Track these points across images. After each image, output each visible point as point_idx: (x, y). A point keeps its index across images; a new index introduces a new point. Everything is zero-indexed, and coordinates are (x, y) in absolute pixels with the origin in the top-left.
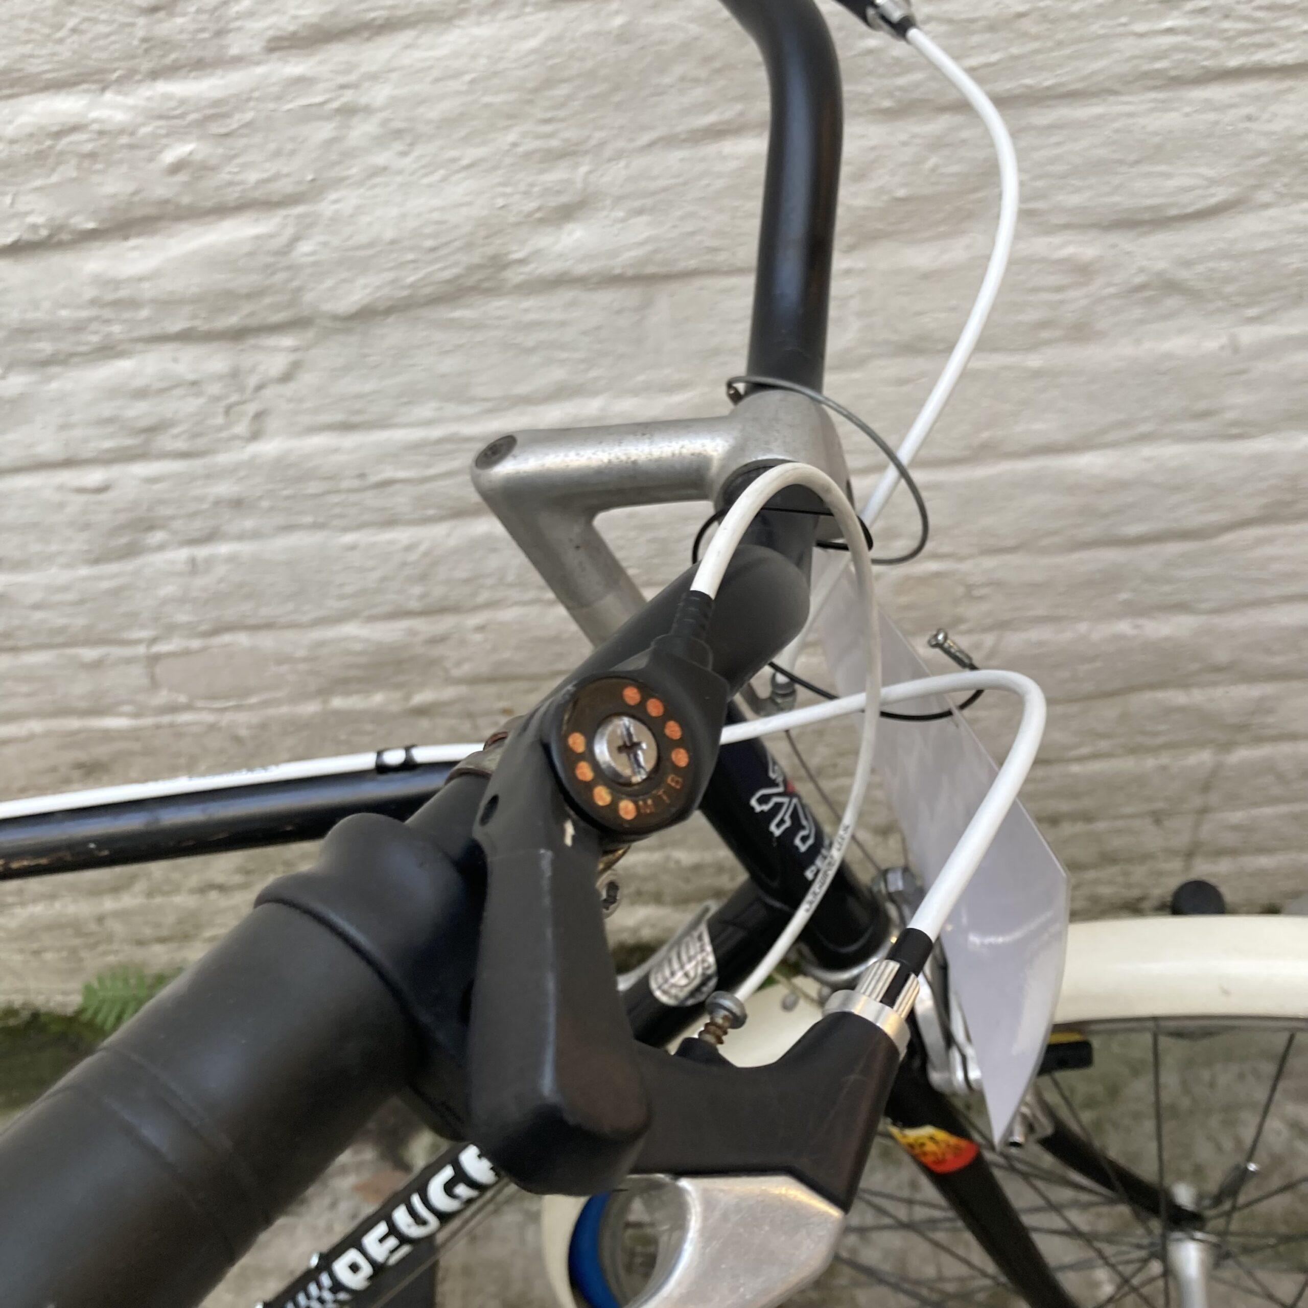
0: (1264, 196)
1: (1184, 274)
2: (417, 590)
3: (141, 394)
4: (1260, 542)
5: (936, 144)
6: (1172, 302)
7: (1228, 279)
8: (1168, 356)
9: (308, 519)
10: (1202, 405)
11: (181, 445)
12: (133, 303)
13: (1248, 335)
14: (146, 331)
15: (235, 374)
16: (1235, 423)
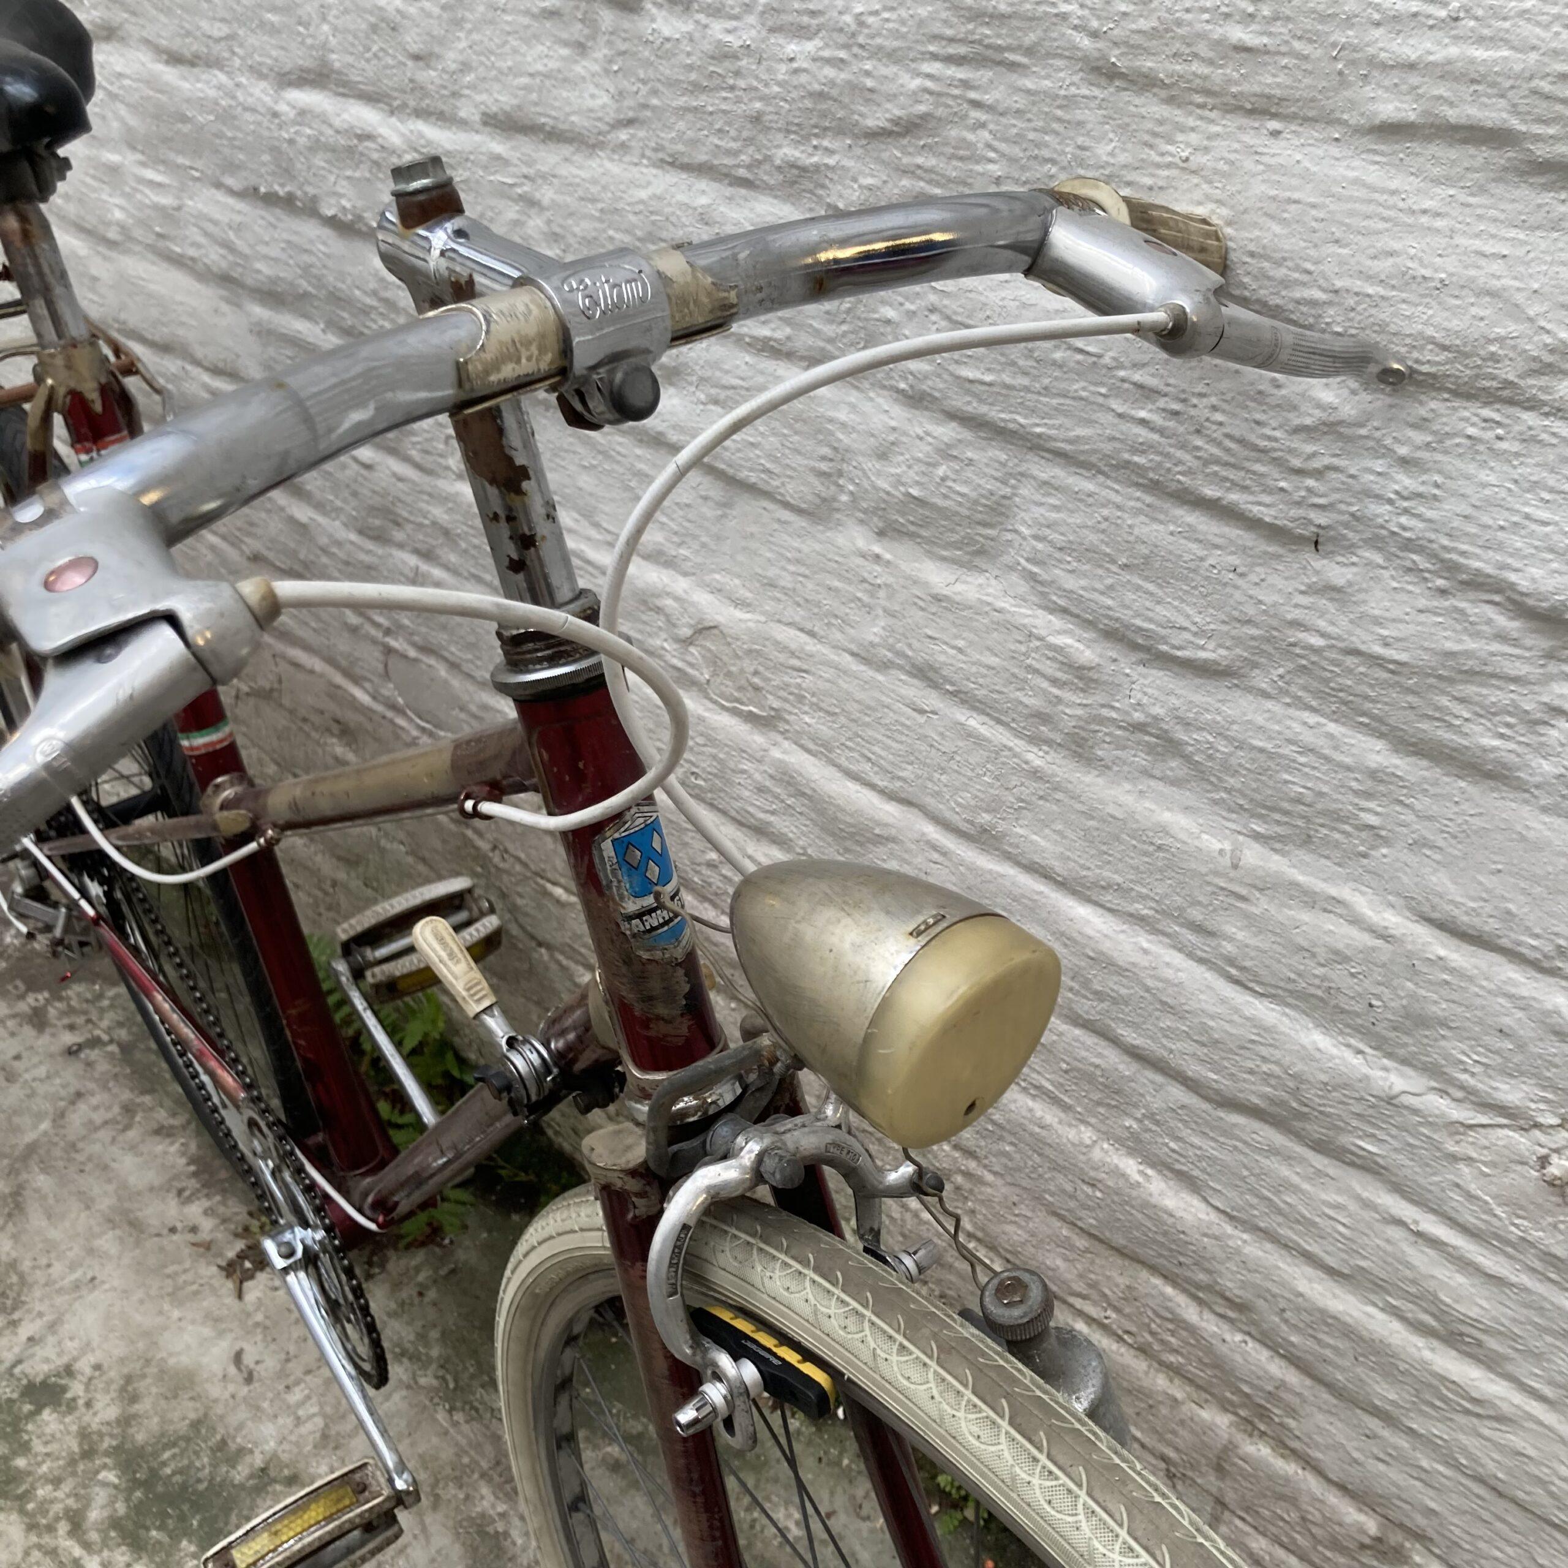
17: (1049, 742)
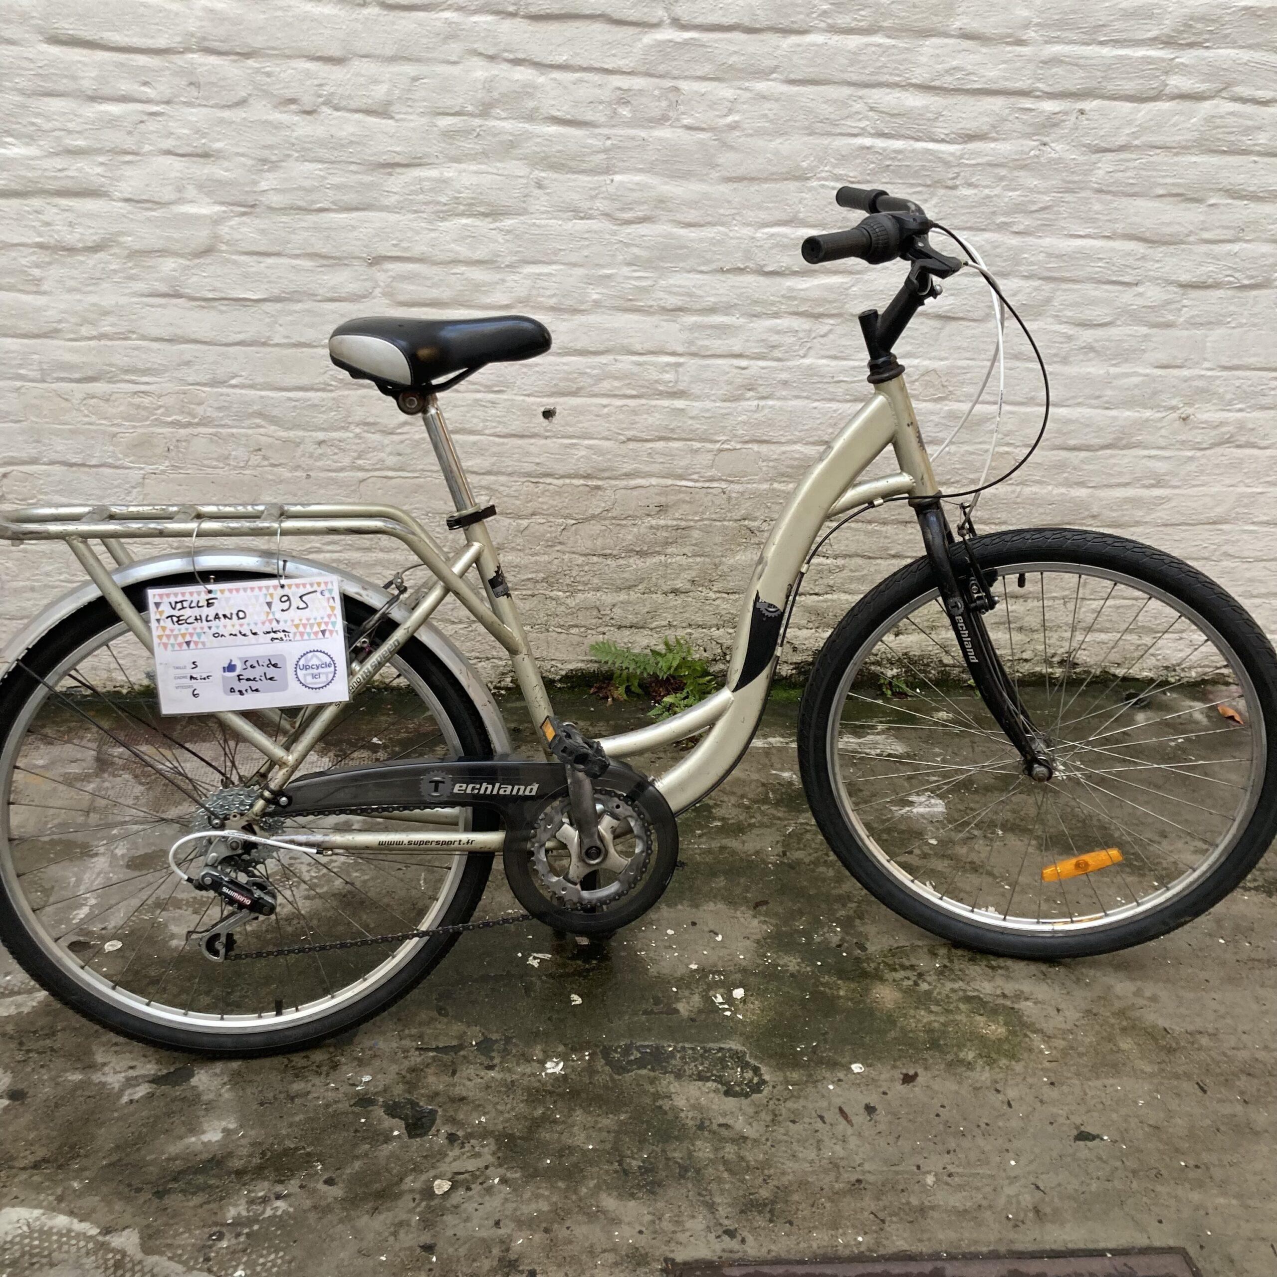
0: (1119, 323)
1: (1096, 345)
2: (830, 430)
3: (778, 332)
4: (1112, 456)
5: (1036, 289)
6: (1092, 355)
7: (1108, 349)
8: (1089, 373)
9: (805, 394)
10: (1097, 393)
11: (780, 355)
12: (795, 298)
13: (1113, 370)
14: (791, 310)
15: (810, 331)
16: (1107, 402)
17: (1055, 362)
